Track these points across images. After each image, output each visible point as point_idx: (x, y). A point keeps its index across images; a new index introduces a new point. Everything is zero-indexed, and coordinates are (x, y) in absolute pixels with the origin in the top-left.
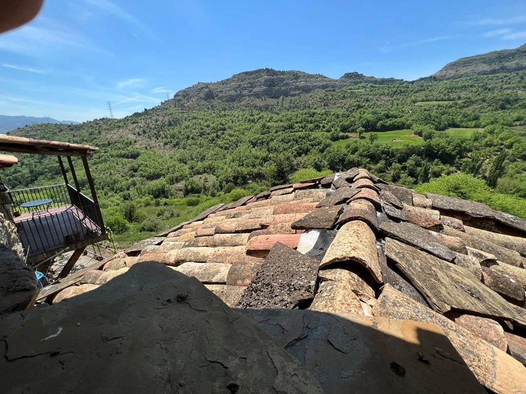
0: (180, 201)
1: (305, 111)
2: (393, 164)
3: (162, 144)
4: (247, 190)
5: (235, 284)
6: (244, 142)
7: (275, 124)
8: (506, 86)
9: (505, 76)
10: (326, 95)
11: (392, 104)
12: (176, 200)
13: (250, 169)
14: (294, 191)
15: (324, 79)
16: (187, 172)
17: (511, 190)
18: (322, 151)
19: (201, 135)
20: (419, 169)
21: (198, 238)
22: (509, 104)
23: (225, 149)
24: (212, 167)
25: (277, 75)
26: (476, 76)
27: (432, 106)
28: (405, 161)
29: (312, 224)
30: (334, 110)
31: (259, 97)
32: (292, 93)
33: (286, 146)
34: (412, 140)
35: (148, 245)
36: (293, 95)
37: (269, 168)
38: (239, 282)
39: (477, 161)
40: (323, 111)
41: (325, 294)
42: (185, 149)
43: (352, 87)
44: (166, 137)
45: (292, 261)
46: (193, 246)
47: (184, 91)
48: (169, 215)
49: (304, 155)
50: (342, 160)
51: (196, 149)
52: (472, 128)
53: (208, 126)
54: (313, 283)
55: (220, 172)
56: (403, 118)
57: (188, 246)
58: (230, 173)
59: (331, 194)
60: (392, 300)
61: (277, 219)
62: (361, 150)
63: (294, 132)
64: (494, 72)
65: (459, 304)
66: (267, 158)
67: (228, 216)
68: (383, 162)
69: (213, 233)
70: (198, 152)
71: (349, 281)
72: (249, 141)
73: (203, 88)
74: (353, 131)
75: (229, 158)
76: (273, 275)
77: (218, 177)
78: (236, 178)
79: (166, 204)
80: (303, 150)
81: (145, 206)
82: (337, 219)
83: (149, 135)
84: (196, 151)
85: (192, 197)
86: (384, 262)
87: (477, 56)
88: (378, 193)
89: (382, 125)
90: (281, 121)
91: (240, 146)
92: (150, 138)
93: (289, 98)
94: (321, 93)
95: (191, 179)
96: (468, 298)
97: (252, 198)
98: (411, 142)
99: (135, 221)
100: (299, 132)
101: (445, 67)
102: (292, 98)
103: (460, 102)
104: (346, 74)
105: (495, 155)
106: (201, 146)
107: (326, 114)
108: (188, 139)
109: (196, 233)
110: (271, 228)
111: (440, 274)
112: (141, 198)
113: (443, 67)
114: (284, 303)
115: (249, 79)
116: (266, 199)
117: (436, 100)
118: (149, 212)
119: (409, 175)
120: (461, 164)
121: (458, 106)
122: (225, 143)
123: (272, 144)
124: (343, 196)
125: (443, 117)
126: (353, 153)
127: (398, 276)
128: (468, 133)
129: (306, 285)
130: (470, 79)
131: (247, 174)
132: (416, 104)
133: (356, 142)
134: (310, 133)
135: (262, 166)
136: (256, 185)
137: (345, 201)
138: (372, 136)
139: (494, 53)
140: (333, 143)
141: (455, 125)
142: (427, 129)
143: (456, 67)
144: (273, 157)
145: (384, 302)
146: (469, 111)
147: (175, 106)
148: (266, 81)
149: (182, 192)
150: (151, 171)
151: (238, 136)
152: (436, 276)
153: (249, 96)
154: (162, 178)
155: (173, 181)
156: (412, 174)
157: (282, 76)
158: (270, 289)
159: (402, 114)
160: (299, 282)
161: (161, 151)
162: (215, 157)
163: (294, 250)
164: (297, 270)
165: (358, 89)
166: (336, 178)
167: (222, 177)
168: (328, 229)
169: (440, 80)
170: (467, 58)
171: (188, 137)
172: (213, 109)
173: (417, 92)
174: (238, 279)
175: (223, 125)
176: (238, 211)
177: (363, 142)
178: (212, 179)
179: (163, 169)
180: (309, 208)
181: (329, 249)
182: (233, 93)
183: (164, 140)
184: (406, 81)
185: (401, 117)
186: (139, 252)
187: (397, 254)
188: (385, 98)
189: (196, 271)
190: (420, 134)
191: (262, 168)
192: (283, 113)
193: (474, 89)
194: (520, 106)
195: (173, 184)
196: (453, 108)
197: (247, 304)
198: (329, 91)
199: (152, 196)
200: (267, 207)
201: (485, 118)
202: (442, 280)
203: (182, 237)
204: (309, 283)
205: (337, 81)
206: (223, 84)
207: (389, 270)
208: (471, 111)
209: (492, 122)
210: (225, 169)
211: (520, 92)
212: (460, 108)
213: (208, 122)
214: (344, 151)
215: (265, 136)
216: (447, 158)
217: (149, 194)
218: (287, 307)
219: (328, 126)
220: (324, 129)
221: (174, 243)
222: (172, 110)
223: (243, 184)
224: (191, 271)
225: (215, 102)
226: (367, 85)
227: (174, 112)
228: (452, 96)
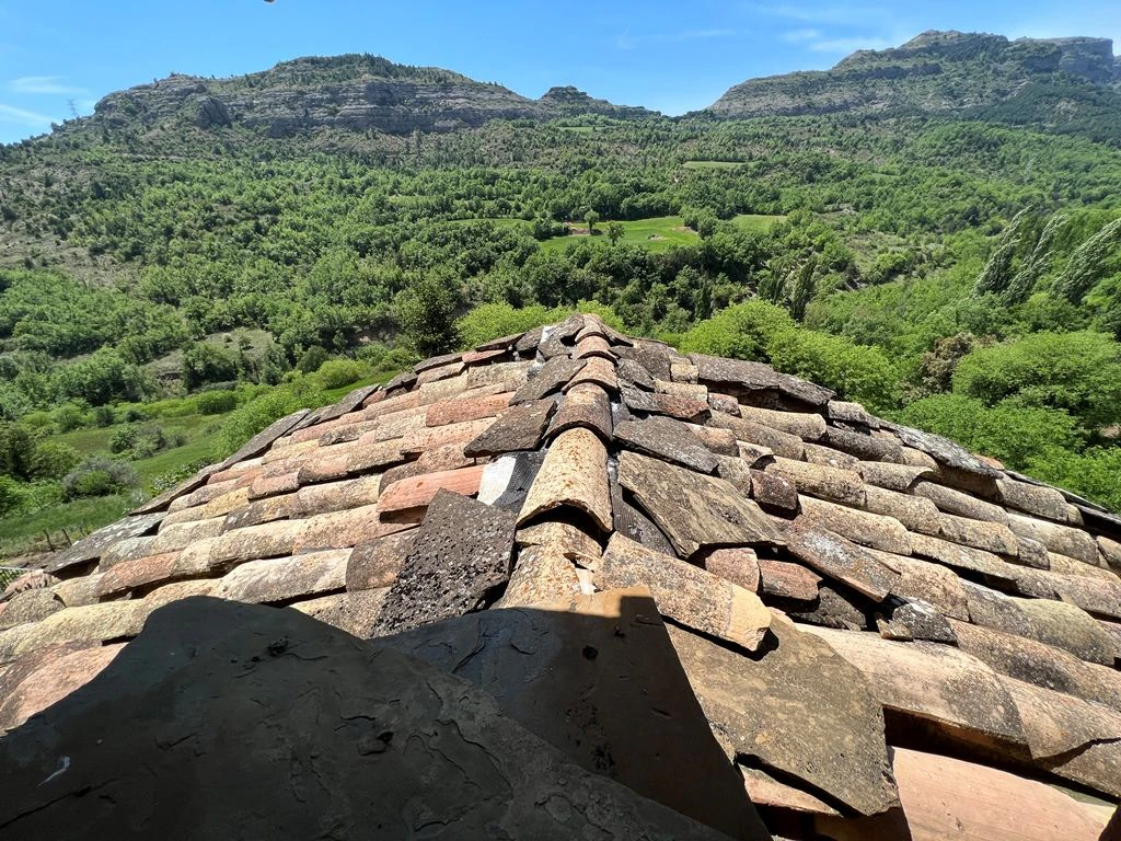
0: (177, 406)
1: (474, 170)
2: (653, 285)
3: (83, 252)
4: (361, 361)
5: (365, 587)
6: (336, 244)
7: (409, 201)
8: (814, 140)
9: (814, 122)
10: (516, 135)
11: (645, 163)
12: (163, 403)
13: (361, 309)
14: (466, 367)
15: (507, 96)
16: (185, 326)
17: (823, 322)
18: (520, 262)
19: (210, 225)
20: (695, 292)
21: (259, 502)
22: (819, 172)
23: (288, 264)
24: (257, 310)
25: (396, 76)
26: (773, 117)
27: (710, 171)
28: (674, 279)
29: (502, 445)
30: (534, 170)
31: (357, 130)
32: (439, 124)
33: (441, 252)
34: (681, 237)
35: (117, 539)
36: (442, 131)
37: (406, 306)
38: (374, 580)
39: (778, 276)
40: (514, 173)
41: (526, 569)
42: (165, 264)
43: (568, 121)
44: (93, 231)
45: (470, 522)
46: (250, 522)
47: (128, 96)
48: (152, 446)
49: (482, 272)
50: (562, 281)
51: (201, 263)
52: (770, 214)
53: (226, 202)
54: (507, 555)
55: (282, 321)
56: (665, 193)
57: (237, 525)
58: (310, 322)
59: (536, 371)
60: (619, 558)
61: (435, 437)
62: (594, 259)
63: (456, 219)
64: (798, 111)
65: (711, 537)
66: (399, 281)
67: (326, 441)
68: (636, 281)
69: (295, 485)
70: (210, 273)
71: (562, 541)
72: (349, 242)
73: (191, 91)
74: (578, 218)
75: (300, 285)
76: (437, 556)
77: (277, 334)
78: (327, 334)
79: (133, 417)
80: (481, 262)
81: (64, 432)
82: (545, 428)
83: (28, 226)
84: (202, 269)
85: (215, 392)
86: (617, 494)
87: (774, 78)
88: (616, 365)
89: (630, 207)
90: (422, 193)
91: (325, 254)
92: (31, 231)
93: (432, 136)
94: (502, 130)
95: (201, 345)
96: (724, 525)
97: (376, 390)
98: (680, 240)
99: (41, 475)
100: (466, 218)
101: (727, 94)
102: (442, 137)
103: (751, 165)
104: (552, 89)
105: (803, 263)
106: (215, 256)
107: (522, 178)
108: (170, 238)
109: (251, 491)
110: (425, 459)
111: (693, 498)
112: (45, 408)
113: (724, 93)
114: (461, 600)
115: (323, 78)
116: (409, 391)
117: (716, 160)
118: (82, 445)
119: (681, 305)
120: (757, 281)
121: (749, 173)
122: (283, 248)
123: (407, 248)
124: (557, 379)
125: (728, 192)
126: (581, 266)
127: (636, 513)
128: (765, 224)
129: (496, 562)
130: (765, 122)
131: (356, 323)
132: (685, 165)
133: (584, 241)
134: (491, 221)
135: (390, 301)
136: (380, 347)
137: (559, 388)
138: (612, 229)
139: (798, 74)
140: (540, 244)
141: (747, 210)
142: (705, 215)
143: (743, 96)
144: (414, 280)
145: (608, 563)
146: (764, 182)
147: (106, 140)
148: (371, 88)
149: (179, 382)
150: (64, 331)
151: (315, 229)
152: (688, 501)
153: (332, 124)
154: (104, 348)
155: (144, 354)
156: (685, 303)
157: (409, 80)
158: (433, 582)
159: (662, 185)
160: (484, 559)
161: (87, 272)
162: (263, 283)
163: (472, 501)
164: (479, 538)
165: (580, 126)
166: (544, 337)
167: (291, 332)
168: (530, 450)
169: (721, 120)
170: (759, 79)
171: (169, 232)
172: (234, 156)
173: (684, 141)
174: (370, 575)
175: (269, 200)
176: (347, 427)
177: (597, 240)
178: (261, 342)
179: (104, 323)
180: (498, 406)
181: (531, 489)
182: (283, 112)
183: (90, 239)
184: (667, 117)
185: (661, 191)
186: (95, 562)
187: (635, 478)
188: (632, 150)
189: (272, 578)
190: (693, 225)
191: (391, 307)
192: (424, 174)
193: (771, 142)
194: (833, 177)
195: (147, 361)
196: (743, 177)
197: (395, 619)
198: (522, 125)
199: (82, 401)
200: (413, 410)
201: (789, 195)
202: (695, 507)
203: (214, 504)
204: (501, 556)
205: (535, 103)
206: (251, 86)
207: (626, 505)
208: (769, 184)
209: (796, 204)
210: (294, 314)
211: (832, 152)
212: (752, 176)
213: (224, 192)
214: (564, 261)
215: (387, 229)
216: (737, 271)
217: (70, 394)
218: (465, 606)
219: (527, 208)
220: (520, 214)
221: (196, 523)
222: (96, 149)
223: (348, 347)
224: (259, 581)
225: (236, 134)
226: (596, 118)
227: (107, 158)
228: (741, 151)
